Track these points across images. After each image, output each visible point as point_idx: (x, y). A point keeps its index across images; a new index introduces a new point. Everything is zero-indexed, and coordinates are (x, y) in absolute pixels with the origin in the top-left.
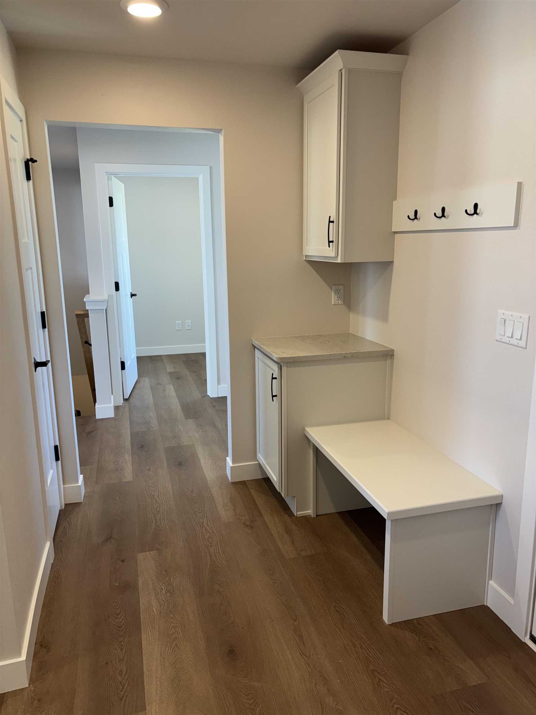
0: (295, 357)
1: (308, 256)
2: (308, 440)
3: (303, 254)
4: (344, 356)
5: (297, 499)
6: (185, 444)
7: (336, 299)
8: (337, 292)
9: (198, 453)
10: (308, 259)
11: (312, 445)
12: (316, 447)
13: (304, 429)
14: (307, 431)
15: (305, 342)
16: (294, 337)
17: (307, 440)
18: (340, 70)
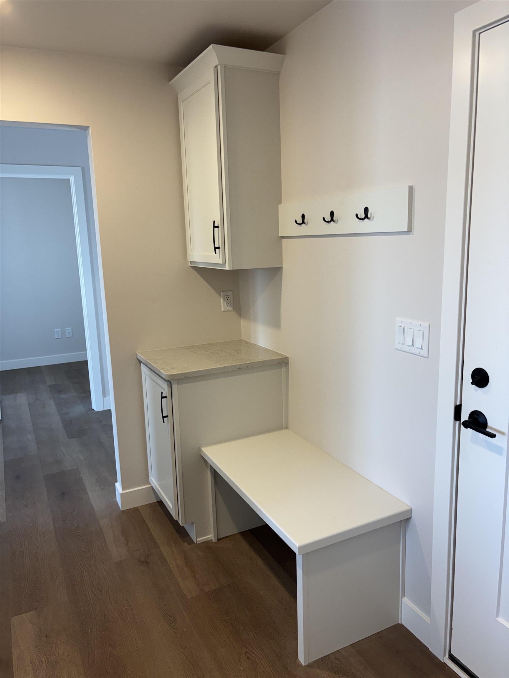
0: (187, 373)
1: (193, 262)
2: (206, 462)
3: (188, 260)
4: (238, 368)
5: (195, 526)
6: (68, 469)
7: (226, 305)
8: (226, 299)
9: (83, 479)
10: (193, 265)
11: (209, 467)
12: (214, 469)
13: (200, 449)
14: (203, 452)
15: (196, 353)
16: (183, 347)
17: (204, 461)
18: (216, 67)
